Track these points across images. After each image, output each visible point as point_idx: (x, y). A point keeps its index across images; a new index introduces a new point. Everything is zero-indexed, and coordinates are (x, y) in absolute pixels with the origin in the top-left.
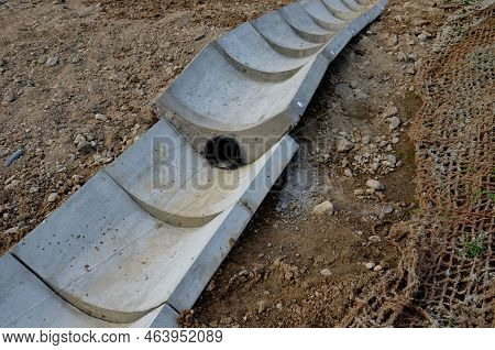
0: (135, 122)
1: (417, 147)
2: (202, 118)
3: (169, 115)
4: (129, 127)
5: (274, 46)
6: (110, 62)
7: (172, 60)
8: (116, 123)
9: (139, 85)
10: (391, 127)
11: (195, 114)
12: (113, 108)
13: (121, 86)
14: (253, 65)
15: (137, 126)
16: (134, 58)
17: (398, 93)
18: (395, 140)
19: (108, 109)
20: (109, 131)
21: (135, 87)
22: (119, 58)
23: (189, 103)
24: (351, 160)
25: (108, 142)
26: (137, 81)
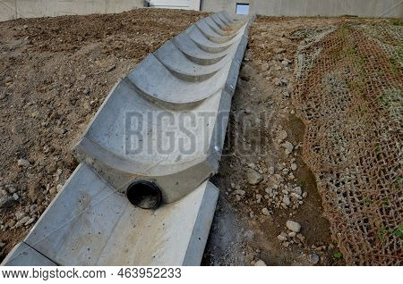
0: (57, 167)
1: (317, 177)
2: (121, 159)
3: (89, 160)
4: (51, 174)
5: (173, 73)
6: (34, 97)
7: (88, 93)
8: (38, 169)
9: (59, 122)
10: (287, 152)
11: (114, 156)
12: (37, 148)
13: (43, 124)
14: (160, 96)
15: (59, 171)
16: (55, 92)
17: (283, 116)
18: (294, 167)
19: (31, 150)
20: (32, 179)
21: (55, 124)
22: (41, 91)
23: (107, 145)
24: (263, 193)
25: (31, 192)
26: (58, 117)
